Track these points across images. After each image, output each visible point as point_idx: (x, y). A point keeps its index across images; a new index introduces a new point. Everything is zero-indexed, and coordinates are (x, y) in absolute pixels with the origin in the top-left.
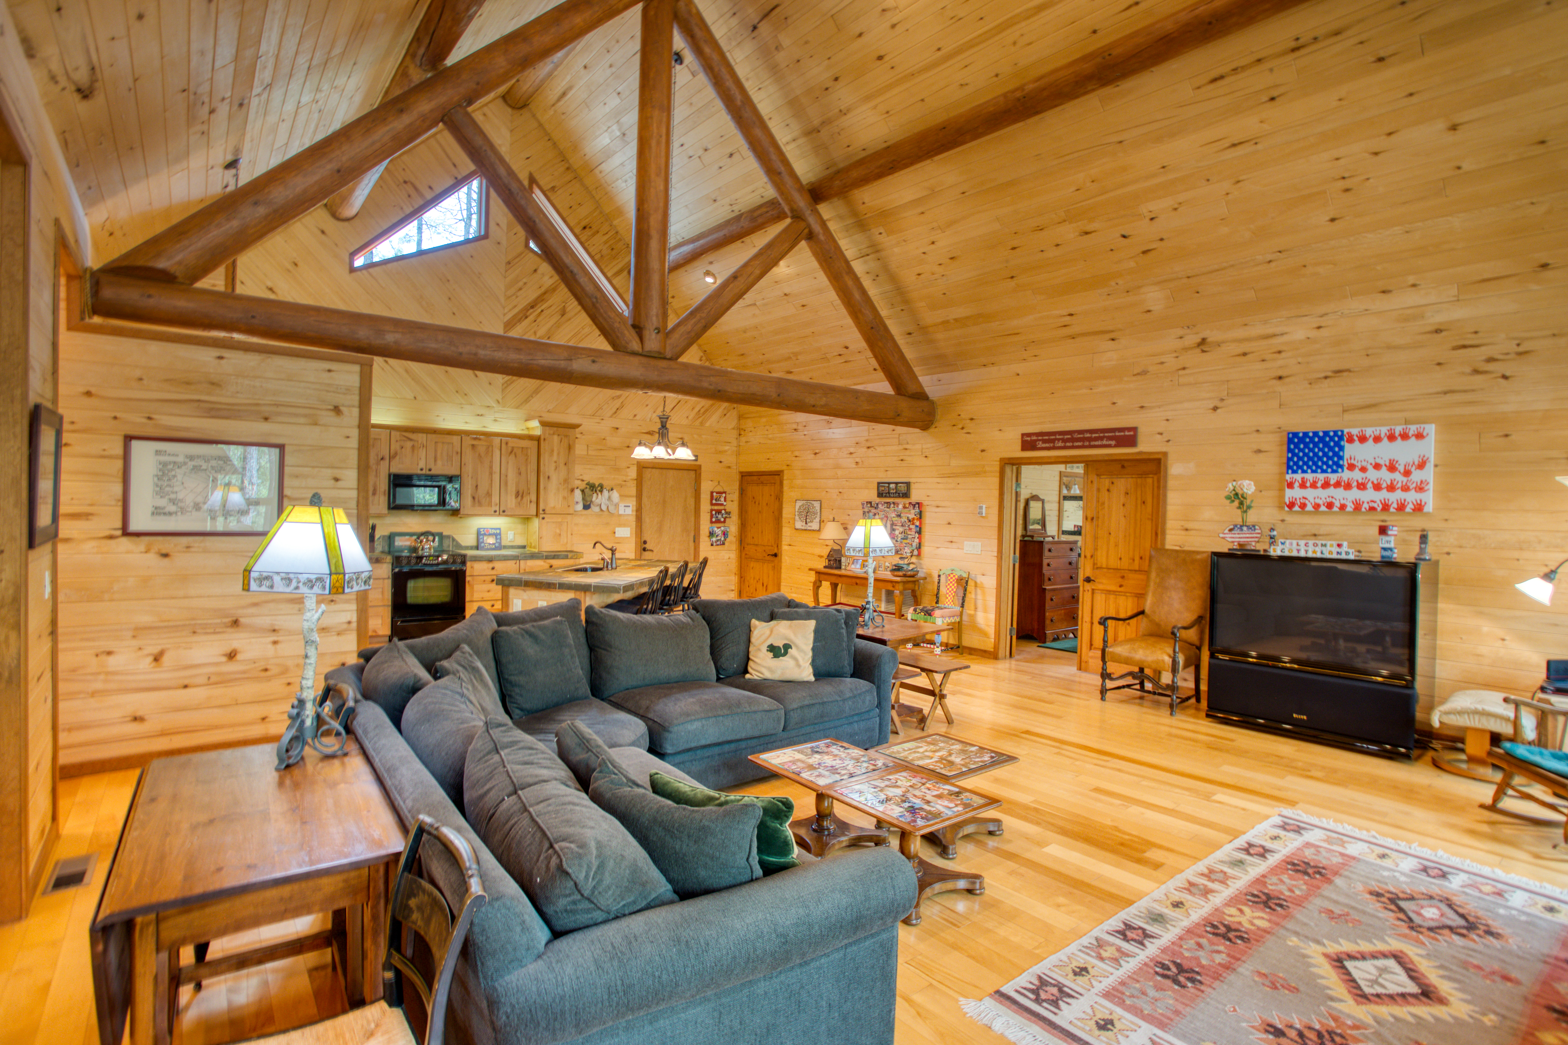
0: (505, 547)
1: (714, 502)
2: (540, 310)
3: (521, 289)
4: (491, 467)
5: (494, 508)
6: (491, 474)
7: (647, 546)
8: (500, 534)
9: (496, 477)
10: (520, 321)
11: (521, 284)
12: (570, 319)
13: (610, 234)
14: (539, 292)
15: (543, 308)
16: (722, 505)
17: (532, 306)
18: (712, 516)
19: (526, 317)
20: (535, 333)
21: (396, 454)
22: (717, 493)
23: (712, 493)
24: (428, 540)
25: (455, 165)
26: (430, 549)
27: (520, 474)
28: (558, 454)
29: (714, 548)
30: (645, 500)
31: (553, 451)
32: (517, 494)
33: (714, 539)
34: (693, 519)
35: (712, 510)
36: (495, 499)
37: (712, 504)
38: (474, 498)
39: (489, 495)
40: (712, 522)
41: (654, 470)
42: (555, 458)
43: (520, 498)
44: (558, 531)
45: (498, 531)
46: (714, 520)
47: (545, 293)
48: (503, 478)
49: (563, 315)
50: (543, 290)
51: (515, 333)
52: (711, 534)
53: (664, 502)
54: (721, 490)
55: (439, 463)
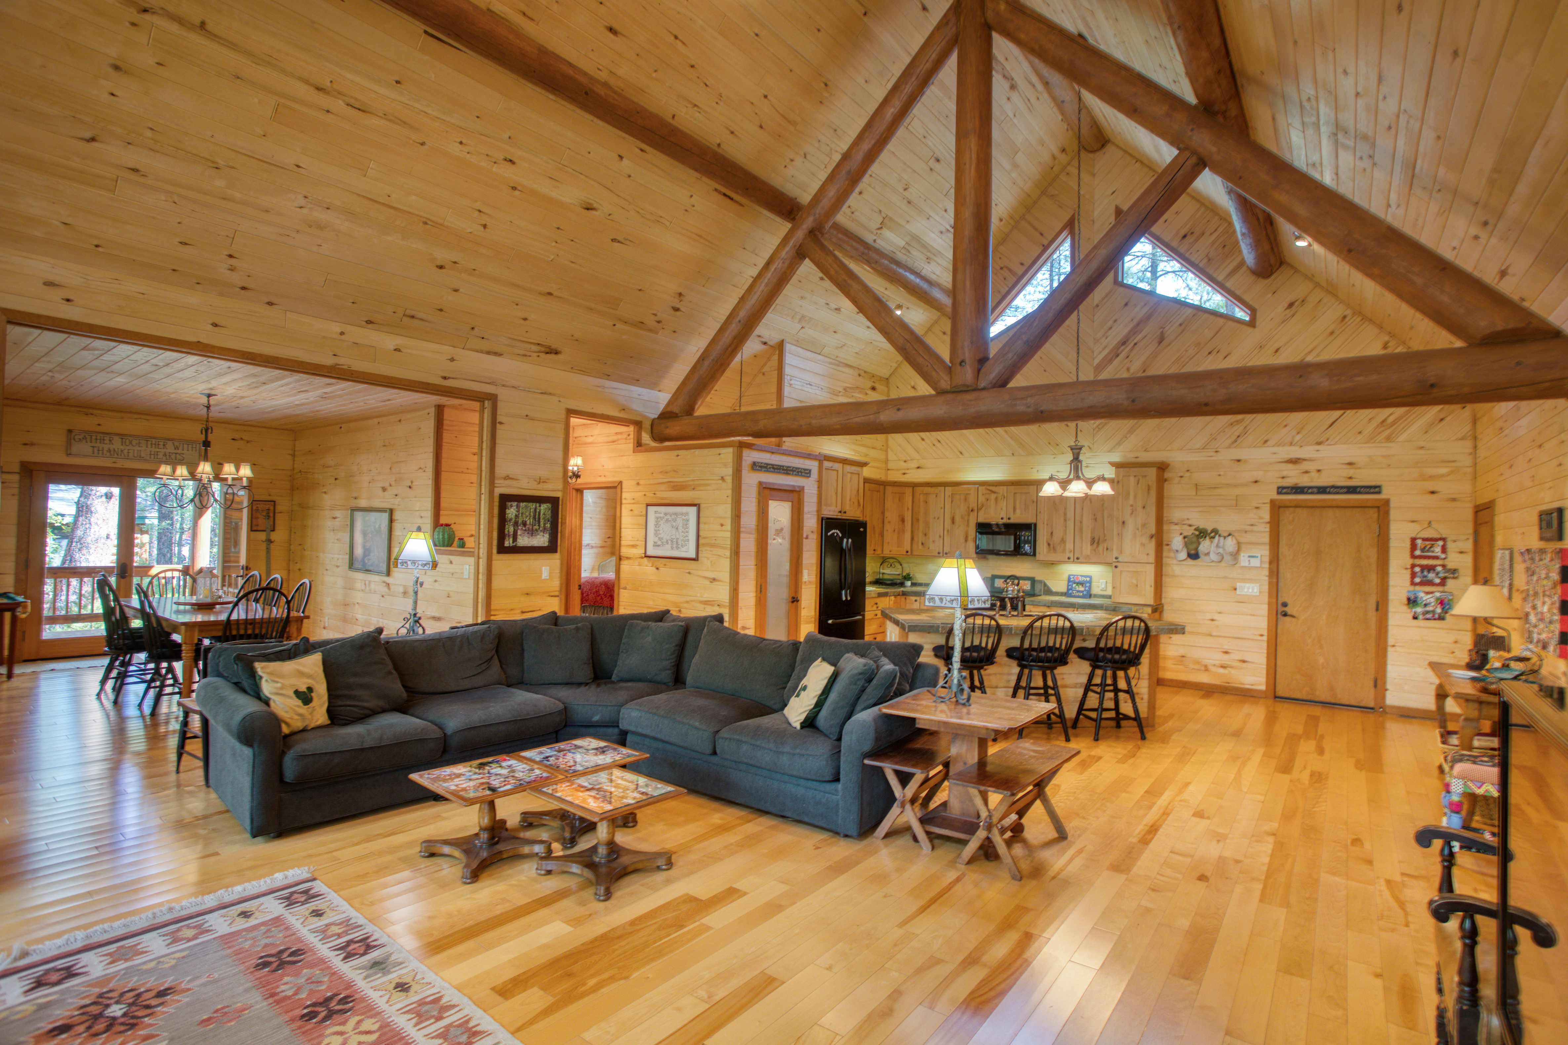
0: (1096, 596)
1: (1418, 553)
2: (1132, 344)
3: (1110, 328)
4: (1065, 514)
5: (1068, 555)
6: (1065, 520)
7: (1288, 610)
8: (1090, 582)
9: (1070, 524)
10: (1111, 361)
11: (1110, 323)
12: (1169, 344)
13: (1220, 230)
14: (1132, 325)
15: (1135, 341)
16: (1437, 558)
17: (1124, 343)
18: (1413, 575)
19: (1117, 356)
20: (1128, 369)
21: (983, 506)
22: (1424, 540)
23: (1413, 540)
24: (1013, 584)
25: (1042, 234)
26: (1013, 591)
27: (1096, 520)
28: (1135, 497)
29: (1420, 622)
30: (1283, 549)
31: (1128, 493)
32: (1093, 541)
33: (1419, 610)
34: (1373, 577)
35: (1413, 566)
36: (1069, 545)
37: (1413, 556)
38: (1049, 545)
39: (1063, 541)
40: (1413, 583)
41: (1299, 510)
42: (1131, 501)
43: (1095, 544)
44: (1135, 582)
45: (1088, 579)
46: (1417, 580)
47: (1138, 324)
48: (1078, 524)
49: (1160, 343)
50: (1135, 321)
51: (1104, 375)
52: (1412, 602)
53: (1318, 552)
54: (1435, 535)
55: (1018, 512)
